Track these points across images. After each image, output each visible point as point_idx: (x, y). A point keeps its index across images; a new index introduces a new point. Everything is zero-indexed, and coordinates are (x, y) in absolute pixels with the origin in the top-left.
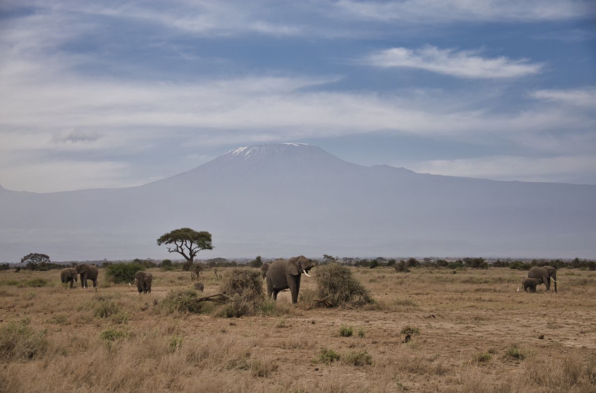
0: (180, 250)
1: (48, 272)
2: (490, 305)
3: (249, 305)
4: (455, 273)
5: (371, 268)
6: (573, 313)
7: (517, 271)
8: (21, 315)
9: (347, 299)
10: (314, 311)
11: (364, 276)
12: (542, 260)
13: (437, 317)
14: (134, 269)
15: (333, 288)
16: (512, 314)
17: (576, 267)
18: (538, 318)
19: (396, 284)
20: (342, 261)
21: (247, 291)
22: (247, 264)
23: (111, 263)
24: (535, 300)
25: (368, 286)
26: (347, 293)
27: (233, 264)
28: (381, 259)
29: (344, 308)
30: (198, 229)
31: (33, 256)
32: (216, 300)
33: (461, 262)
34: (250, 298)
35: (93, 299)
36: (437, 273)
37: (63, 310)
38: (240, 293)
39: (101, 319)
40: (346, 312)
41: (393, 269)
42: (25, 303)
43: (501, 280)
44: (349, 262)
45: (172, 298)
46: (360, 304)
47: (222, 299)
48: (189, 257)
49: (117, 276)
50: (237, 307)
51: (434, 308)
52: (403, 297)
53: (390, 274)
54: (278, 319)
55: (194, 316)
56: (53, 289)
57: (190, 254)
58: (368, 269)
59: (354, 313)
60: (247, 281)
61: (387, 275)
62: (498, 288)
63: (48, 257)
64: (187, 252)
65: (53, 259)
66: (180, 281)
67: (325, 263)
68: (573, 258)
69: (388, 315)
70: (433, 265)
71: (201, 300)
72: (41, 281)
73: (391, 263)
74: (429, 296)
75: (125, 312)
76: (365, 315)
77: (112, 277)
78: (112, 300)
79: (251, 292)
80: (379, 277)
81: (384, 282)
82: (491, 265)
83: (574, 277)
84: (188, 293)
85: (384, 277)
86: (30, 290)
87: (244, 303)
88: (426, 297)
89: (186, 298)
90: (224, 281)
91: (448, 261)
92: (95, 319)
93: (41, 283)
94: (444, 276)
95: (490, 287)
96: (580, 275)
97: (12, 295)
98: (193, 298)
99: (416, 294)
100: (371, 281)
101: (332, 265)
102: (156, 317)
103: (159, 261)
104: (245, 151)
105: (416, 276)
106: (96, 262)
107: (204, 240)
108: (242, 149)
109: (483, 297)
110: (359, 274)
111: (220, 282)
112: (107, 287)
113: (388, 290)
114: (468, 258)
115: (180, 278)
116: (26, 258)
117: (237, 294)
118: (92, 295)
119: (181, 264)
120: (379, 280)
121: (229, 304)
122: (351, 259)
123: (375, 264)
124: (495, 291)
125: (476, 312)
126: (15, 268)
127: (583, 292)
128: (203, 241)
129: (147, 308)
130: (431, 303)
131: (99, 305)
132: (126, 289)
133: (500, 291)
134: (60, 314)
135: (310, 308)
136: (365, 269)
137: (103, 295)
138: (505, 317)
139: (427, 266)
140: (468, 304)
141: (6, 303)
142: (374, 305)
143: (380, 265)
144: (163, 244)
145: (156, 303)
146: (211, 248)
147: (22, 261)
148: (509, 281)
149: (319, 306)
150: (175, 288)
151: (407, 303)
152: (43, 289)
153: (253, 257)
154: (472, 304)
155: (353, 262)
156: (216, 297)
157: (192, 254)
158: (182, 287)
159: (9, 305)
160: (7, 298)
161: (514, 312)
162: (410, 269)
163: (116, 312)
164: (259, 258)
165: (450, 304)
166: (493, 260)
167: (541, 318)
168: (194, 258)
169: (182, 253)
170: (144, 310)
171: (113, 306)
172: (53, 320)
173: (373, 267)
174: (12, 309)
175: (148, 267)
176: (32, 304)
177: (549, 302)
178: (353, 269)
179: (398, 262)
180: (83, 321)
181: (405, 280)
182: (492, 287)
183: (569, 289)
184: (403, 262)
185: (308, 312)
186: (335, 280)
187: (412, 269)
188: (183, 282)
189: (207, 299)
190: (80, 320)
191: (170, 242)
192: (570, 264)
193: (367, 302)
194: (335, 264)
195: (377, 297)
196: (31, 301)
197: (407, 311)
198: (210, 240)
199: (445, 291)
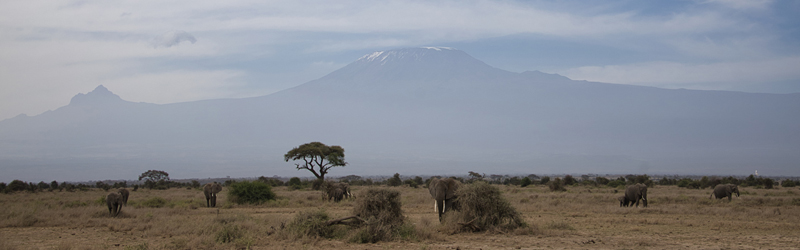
0: (310, 167)
1: (167, 191)
2: (656, 229)
3: (386, 229)
4: (616, 192)
5: (523, 186)
6: (748, 237)
7: (685, 189)
8: (139, 239)
9: (495, 222)
10: (459, 235)
11: (514, 195)
12: (714, 177)
13: (597, 242)
14: (259, 188)
15: (480, 209)
16: (681, 238)
17: (751, 185)
18: (710, 243)
19: (551, 204)
20: (490, 179)
21: (384, 214)
22: (384, 182)
23: (234, 181)
24: (706, 222)
25: (519, 208)
26: (496, 215)
27: (368, 182)
28: (533, 176)
29: (492, 232)
30: (329, 143)
31: (151, 173)
32: (349, 224)
33: (623, 180)
34: (388, 221)
35: (214, 221)
36: (596, 192)
37: (183, 233)
38: (376, 216)
39: (224, 244)
40: (495, 237)
41: (547, 188)
42: (142, 225)
43: (668, 200)
44: (497, 179)
45: (301, 221)
46: (511, 228)
47: (356, 222)
48: (320, 174)
49: (241, 195)
50: (372, 231)
51: (593, 232)
52: (558, 220)
53: (545, 194)
54: (419, 244)
55: (325, 242)
56: (172, 210)
57: (321, 171)
58: (519, 187)
59: (503, 238)
60: (384, 202)
61: (540, 195)
62: (665, 210)
63: (167, 175)
64: (317, 169)
65: (172, 177)
66: (309, 202)
67: (471, 181)
68: (748, 175)
69: (542, 240)
70: (592, 182)
71: (333, 223)
72: (160, 201)
73: (545, 180)
74: (588, 218)
75: (249, 236)
76: (517, 240)
77: (235, 197)
78: (236, 223)
79: (388, 215)
80: (531, 197)
81: (537, 203)
82: (656, 183)
83: (749, 197)
84: (318, 216)
85: (537, 196)
86: (148, 211)
87: (381, 227)
88: (584, 219)
89: (317, 221)
90: (358, 202)
91: (609, 179)
92: (217, 245)
93: (159, 203)
94: (605, 195)
95: (655, 208)
96: (755, 194)
97: (129, 216)
98: (324, 221)
99: (574, 216)
100: (522, 201)
101: (479, 184)
102: (283, 242)
103: (285, 179)
104: (381, 56)
105: (573, 196)
106: (218, 179)
107: (335, 155)
108: (377, 54)
109: (649, 220)
110: (508, 193)
111: (353, 203)
112: (231, 207)
113: (542, 211)
114: (631, 175)
115: (310, 198)
116: (144, 175)
117: (372, 217)
118: (215, 216)
119: (311, 182)
120: (531, 200)
121: (364, 228)
122: (500, 177)
123: (526, 182)
124: (661, 212)
125: (641, 237)
126: (132, 186)
127: (759, 214)
128: (335, 157)
129: (273, 232)
130: (590, 226)
131: (221, 228)
132: (251, 210)
133: (667, 212)
134: (179, 238)
135: (455, 233)
136: (515, 187)
137: (225, 217)
138: (673, 242)
139: (585, 184)
140: (632, 228)
141: (123, 225)
142: (527, 229)
143: (533, 183)
144: (291, 160)
145: (283, 227)
146: (343, 165)
147: (140, 178)
148: (677, 201)
149: (465, 230)
150: (304, 210)
151: (563, 227)
152: (162, 209)
153: (391, 174)
154: (636, 227)
155: (502, 180)
156: (349, 220)
157: (323, 171)
158: (312, 208)
159: (126, 228)
160: (124, 220)
161: (683, 236)
162: (565, 187)
163: (239, 237)
164: (397, 176)
165: (612, 227)
166: (659, 177)
167: (713, 243)
168: (325, 175)
169: (312, 170)
170: (270, 234)
171: (237, 229)
172: (172, 245)
173: (524, 185)
174: (129, 232)
175: (274, 186)
176: (150, 227)
177: (722, 225)
178: (502, 188)
179: (552, 180)
180: (204, 246)
181: (561, 200)
182: (658, 208)
183: (743, 210)
184: (559, 180)
185: (453, 237)
186: (483, 201)
187: (568, 188)
188: (313, 202)
189: (339, 222)
190: (200, 246)
191: (299, 158)
192: (745, 182)
193: (518, 226)
194: (482, 183)
195: (529, 220)
196: (149, 223)
197: (563, 235)
198: (343, 156)
199: (606, 212)
